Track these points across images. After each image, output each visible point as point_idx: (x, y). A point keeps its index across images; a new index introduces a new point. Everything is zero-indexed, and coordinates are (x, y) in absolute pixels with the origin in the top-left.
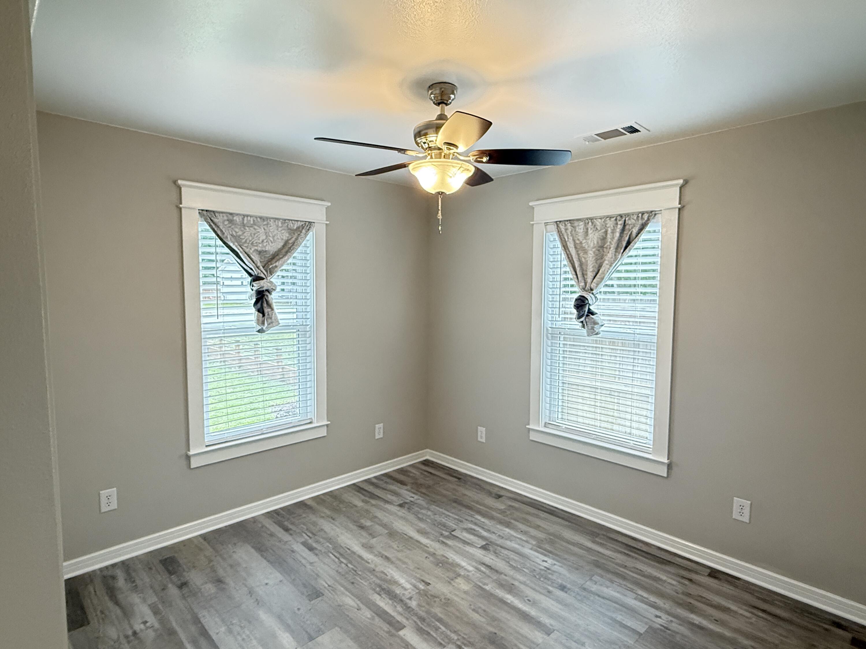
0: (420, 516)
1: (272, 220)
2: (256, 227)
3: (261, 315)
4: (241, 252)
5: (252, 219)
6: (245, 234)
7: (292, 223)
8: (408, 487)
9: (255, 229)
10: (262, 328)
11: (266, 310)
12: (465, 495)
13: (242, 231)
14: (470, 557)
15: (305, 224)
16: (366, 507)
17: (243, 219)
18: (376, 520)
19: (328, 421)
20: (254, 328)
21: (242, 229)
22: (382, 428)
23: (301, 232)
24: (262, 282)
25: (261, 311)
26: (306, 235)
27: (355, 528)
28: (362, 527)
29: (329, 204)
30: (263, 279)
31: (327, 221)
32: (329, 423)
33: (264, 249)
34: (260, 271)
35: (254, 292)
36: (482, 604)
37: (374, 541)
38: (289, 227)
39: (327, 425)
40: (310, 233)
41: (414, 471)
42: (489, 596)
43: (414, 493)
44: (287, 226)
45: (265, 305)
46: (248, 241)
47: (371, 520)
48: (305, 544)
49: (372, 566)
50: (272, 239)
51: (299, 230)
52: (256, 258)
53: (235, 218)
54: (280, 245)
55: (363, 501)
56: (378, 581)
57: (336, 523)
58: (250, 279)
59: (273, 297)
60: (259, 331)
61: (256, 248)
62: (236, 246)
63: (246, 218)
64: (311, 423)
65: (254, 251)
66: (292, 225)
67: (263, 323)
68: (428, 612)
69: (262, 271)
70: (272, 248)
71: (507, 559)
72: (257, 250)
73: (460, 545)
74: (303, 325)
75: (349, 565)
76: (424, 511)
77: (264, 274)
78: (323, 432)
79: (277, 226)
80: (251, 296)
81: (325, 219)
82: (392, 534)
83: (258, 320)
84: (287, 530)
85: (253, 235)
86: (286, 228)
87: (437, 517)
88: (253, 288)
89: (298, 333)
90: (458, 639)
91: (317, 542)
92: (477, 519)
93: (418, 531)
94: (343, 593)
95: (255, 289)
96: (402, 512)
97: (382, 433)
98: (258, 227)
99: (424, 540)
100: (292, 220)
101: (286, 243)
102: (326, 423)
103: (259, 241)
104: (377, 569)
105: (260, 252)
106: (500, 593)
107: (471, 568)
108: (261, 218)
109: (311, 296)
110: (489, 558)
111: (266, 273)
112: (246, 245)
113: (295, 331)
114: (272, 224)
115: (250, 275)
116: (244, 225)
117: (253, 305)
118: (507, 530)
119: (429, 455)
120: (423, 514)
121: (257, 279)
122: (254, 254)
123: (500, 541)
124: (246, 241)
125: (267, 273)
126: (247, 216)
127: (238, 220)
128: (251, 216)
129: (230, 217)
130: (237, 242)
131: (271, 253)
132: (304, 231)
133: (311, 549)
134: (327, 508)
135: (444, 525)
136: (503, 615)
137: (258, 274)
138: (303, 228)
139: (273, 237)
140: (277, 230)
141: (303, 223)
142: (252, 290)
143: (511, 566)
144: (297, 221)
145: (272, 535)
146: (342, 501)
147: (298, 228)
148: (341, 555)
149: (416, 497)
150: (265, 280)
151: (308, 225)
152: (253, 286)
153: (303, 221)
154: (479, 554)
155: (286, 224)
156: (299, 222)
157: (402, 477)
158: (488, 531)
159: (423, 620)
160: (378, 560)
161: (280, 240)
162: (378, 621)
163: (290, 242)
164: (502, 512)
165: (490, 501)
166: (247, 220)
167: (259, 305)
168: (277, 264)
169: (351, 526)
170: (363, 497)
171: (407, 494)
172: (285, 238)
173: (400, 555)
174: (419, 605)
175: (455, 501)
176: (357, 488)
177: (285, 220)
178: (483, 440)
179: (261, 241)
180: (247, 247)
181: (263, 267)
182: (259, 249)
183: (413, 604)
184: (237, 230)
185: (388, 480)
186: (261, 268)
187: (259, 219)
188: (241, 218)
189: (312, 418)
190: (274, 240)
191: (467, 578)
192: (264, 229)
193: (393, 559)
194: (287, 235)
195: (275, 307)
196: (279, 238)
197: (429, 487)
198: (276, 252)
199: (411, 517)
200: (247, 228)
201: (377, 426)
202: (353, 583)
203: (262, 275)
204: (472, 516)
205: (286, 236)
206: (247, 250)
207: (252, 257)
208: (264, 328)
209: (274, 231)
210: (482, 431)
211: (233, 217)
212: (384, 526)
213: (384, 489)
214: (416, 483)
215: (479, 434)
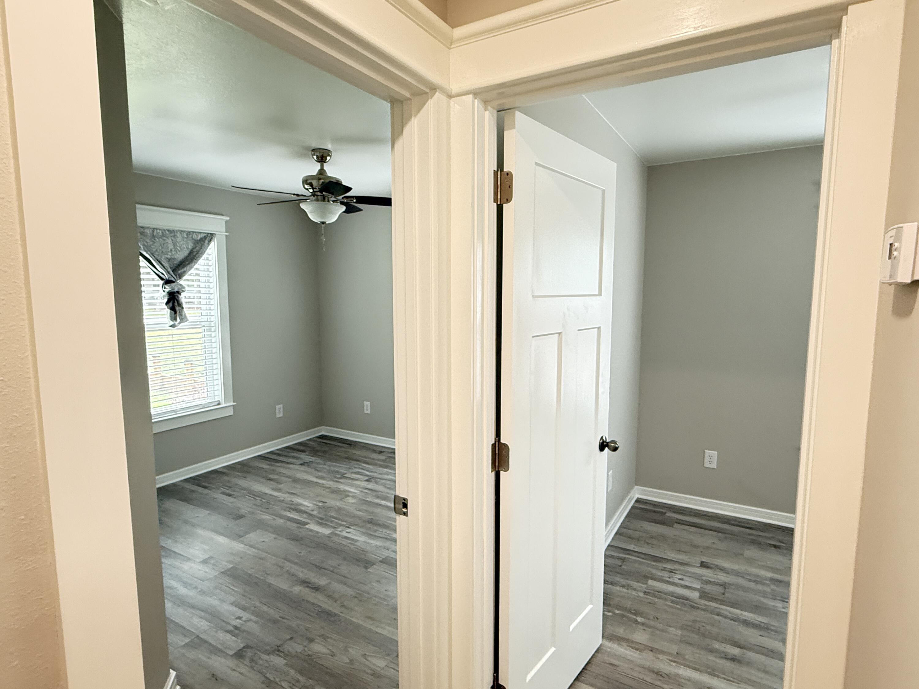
0: (317, 469)
1: (178, 232)
2: (165, 238)
3: (173, 312)
4: (153, 259)
5: (161, 232)
6: (155, 244)
7: (196, 235)
8: (307, 453)
9: (163, 239)
10: (175, 324)
11: (177, 308)
12: (355, 454)
13: (152, 241)
14: (357, 487)
15: (208, 235)
16: (272, 468)
17: (153, 231)
18: (281, 474)
19: (234, 402)
20: (166, 324)
21: (153, 240)
22: (282, 408)
23: (204, 242)
24: (173, 285)
25: (173, 309)
26: (209, 244)
27: (265, 481)
28: (271, 480)
29: (228, 218)
30: (173, 282)
31: (226, 232)
32: (235, 404)
33: (173, 257)
34: (170, 276)
35: (166, 293)
36: (364, 507)
37: (281, 486)
38: (193, 237)
39: (233, 405)
40: (212, 244)
41: (311, 443)
42: (369, 503)
43: (312, 456)
44: (192, 237)
45: (176, 304)
46: (158, 251)
47: (277, 474)
48: (223, 493)
49: (282, 499)
50: (179, 248)
51: (203, 240)
52: (166, 264)
53: (146, 231)
54: (186, 253)
55: (269, 465)
56: (288, 506)
57: (248, 479)
58: (161, 282)
59: (183, 298)
60: (171, 326)
61: (166, 256)
62: (149, 255)
63: (155, 231)
64: (219, 404)
65: (164, 259)
66: (196, 236)
67: (175, 319)
68: (326, 515)
69: (172, 276)
70: (180, 256)
71: (384, 485)
72: (167, 258)
73: (350, 481)
74: (207, 321)
75: (263, 500)
76: (321, 466)
77: (174, 277)
78: (231, 412)
79: (183, 237)
80: (164, 296)
81: (225, 231)
82: (296, 481)
83: (171, 316)
84: (205, 487)
85: (162, 245)
86: (191, 239)
87: (332, 468)
88: (165, 290)
89: (204, 328)
90: (347, 524)
91: (234, 491)
92: (363, 466)
93: (317, 477)
94: (261, 514)
95: (167, 290)
96: (302, 468)
97: (282, 413)
98: (167, 238)
99: (321, 481)
100: (195, 232)
101: (191, 252)
102: (232, 404)
103: (168, 250)
104: (286, 500)
105: (169, 260)
106: (377, 501)
107: (356, 491)
108: (168, 231)
109: (214, 296)
110: (371, 486)
111: (175, 277)
112: (157, 253)
113: (201, 326)
114: (179, 236)
115: (162, 279)
116: (153, 236)
117: (165, 303)
118: (386, 470)
119: (324, 431)
120: (320, 468)
121: (167, 282)
122: (165, 261)
123: (380, 476)
124: (157, 250)
125: (177, 277)
126: (157, 229)
127: (148, 232)
128: (160, 229)
129: (142, 230)
130: (149, 251)
131: (179, 260)
132: (207, 241)
133: (229, 495)
134: (238, 472)
135: (337, 472)
136: (378, 510)
137: (169, 278)
138: (206, 239)
139: (180, 247)
140: (183, 240)
141: (205, 235)
142: (164, 291)
143: (386, 487)
144: (201, 233)
145: (193, 491)
146: (250, 467)
147: (201, 239)
148: (254, 495)
149: (313, 458)
150: (176, 283)
151: (209, 237)
152: (165, 288)
153: (205, 233)
154: (365, 484)
155: (191, 235)
156: (202, 234)
157: (301, 448)
158: (372, 472)
159: (321, 519)
160: (286, 496)
161: (186, 249)
162: (289, 523)
163: (195, 250)
164: (383, 461)
165: (375, 456)
166: (157, 232)
167: (171, 304)
168: (185, 269)
169: (262, 480)
170: (269, 462)
171: (306, 458)
172: (190, 247)
173: (302, 491)
174: (319, 513)
175: (346, 458)
176: (262, 457)
177: (190, 232)
178: (369, 412)
179: (170, 250)
180: (158, 255)
181: (173, 271)
182: (169, 257)
183: (315, 513)
184: (148, 241)
185: (289, 450)
186: (171, 273)
187: (167, 232)
188: (151, 230)
189: (219, 401)
190: (181, 249)
191: (353, 497)
192: (172, 240)
193: (298, 494)
194: (192, 245)
195: (184, 306)
196: (185, 247)
197: (324, 452)
198: (182, 259)
199: (309, 470)
200: (157, 239)
201: (277, 407)
202: (268, 509)
203: (173, 279)
204: (359, 465)
205: (190, 245)
206: (158, 258)
207: (163, 263)
208: (177, 323)
209: (180, 242)
210: (367, 404)
211: (144, 230)
212: (289, 477)
213: (286, 456)
214: (314, 450)
215: (365, 408)
